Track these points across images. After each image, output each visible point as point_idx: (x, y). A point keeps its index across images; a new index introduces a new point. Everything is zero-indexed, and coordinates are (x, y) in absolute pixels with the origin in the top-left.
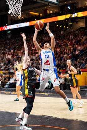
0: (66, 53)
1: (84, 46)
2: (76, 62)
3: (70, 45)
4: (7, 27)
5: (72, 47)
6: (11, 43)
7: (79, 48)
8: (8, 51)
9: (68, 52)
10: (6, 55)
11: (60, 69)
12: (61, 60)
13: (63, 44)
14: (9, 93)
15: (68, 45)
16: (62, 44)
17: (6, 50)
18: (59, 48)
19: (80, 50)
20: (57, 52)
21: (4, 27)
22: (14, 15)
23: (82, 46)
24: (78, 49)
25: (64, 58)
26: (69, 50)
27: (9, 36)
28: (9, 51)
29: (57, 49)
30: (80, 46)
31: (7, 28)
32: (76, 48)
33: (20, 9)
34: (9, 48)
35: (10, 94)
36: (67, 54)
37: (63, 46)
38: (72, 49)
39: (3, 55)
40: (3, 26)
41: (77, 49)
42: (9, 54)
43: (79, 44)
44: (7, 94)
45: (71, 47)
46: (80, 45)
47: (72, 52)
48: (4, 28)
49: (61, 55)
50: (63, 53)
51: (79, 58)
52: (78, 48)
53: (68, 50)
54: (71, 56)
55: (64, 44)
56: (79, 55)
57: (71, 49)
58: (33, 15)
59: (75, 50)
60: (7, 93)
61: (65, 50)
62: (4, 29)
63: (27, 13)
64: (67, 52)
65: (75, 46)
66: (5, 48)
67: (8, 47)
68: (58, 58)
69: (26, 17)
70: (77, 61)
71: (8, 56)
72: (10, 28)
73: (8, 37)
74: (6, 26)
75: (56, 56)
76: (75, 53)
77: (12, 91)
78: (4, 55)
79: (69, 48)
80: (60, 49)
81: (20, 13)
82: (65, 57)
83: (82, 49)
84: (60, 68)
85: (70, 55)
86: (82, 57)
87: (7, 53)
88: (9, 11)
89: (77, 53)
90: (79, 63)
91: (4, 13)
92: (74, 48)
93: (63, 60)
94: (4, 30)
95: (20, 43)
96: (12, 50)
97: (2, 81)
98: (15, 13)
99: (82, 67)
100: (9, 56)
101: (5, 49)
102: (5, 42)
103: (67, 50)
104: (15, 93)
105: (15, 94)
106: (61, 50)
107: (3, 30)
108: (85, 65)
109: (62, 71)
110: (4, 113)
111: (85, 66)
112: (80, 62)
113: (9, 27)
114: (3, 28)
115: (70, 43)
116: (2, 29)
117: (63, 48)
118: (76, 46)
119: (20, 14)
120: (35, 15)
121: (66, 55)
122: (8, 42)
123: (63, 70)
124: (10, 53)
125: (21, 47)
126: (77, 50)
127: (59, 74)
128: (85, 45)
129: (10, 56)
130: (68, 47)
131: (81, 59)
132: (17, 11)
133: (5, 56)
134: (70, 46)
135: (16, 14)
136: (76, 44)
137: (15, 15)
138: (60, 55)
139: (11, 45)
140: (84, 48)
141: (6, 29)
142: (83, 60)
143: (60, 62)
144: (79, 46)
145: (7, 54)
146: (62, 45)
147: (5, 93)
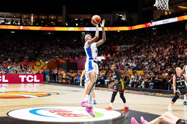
4: (153, 23)
8: (153, 49)
14: (153, 94)
21: (149, 23)
22: (160, 7)
27: (155, 34)
31: (152, 24)
33: (167, 2)
35: (154, 95)
40: (148, 23)
44: (150, 95)
48: (149, 24)
58: (182, 9)
60: (150, 94)
62: (149, 26)
63: (175, 7)
69: (174, 11)
72: (156, 25)
73: (153, 34)
74: (151, 22)
77: (156, 92)
78: (149, 53)
81: (168, 5)
88: (155, 3)
94: (149, 27)
96: (157, 48)
98: (162, 6)
105: (160, 95)
107: (148, 26)
110: (146, 115)
113: (154, 24)
114: (148, 24)
116: (146, 25)
119: (168, 7)
120: (185, 9)
122: (152, 39)
132: (164, 4)
137: (162, 8)
141: (151, 25)
147: (149, 94)
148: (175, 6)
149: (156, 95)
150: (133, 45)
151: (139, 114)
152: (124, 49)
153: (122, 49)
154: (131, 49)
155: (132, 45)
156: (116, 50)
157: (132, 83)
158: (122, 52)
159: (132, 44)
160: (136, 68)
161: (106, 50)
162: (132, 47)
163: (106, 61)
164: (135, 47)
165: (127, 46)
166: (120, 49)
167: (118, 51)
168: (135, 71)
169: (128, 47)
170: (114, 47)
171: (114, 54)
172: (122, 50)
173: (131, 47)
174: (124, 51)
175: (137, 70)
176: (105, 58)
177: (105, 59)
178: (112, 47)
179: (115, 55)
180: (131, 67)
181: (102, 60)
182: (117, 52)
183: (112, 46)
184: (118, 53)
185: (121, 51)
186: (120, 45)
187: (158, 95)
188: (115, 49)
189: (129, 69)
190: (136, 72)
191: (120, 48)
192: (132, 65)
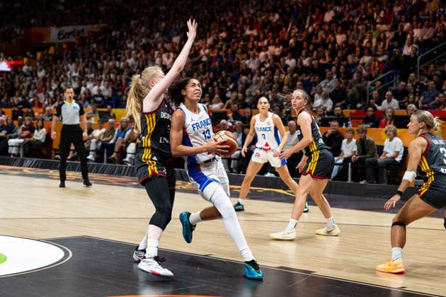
0: (366, 52)
1: (434, 27)
2: (402, 83)
3: (381, 23)
5: (390, 30)
6: (173, 11)
7: (417, 32)
8: (161, 39)
9: (376, 47)
10: (156, 53)
11: (344, 107)
12: (349, 76)
13: (357, 20)
15: (375, 23)
16: (354, 18)
17: (157, 35)
18: (341, 33)
19: (418, 42)
20: (334, 46)
23: (428, 27)
24: (412, 38)
25: (359, 67)
26: (379, 40)
28: (166, 39)
29: (334, 36)
30: (421, 27)
32: (405, 34)
34: (165, 28)
36: (370, 54)
37: (358, 25)
38: (390, 35)
39: (145, 53)
41: (408, 36)
42: (166, 51)
43: (415, 17)
45: (385, 31)
46: (420, 24)
47: (391, 48)
49: (350, 57)
50: (358, 49)
51: (414, 71)
52: (413, 33)
53: (374, 41)
54: (384, 62)
55: (361, 19)
56: (416, 57)
57: (385, 38)
59: (400, 39)
61: (366, 41)
64: (373, 49)
65: (403, 27)
66: (153, 29)
67: (163, 24)
68: (338, 68)
70: (406, 81)
71: (160, 56)
75: (331, 62)
76: (401, 52)
78: (150, 51)
79: (380, 33)
80: (348, 37)
82: (363, 64)
83: (425, 37)
84: (344, 102)
85: (380, 59)
86: (427, 68)
87: (159, 46)
89: (407, 51)
90: (414, 87)
92: (396, 35)
93: (355, 75)
95: (206, 11)
96: (177, 35)
97: (138, 141)
99: (423, 103)
100: (164, 56)
101: (152, 33)
102: (151, 9)
103: (370, 42)
104: (184, 185)
105: (184, 187)
106: (351, 41)
108: (437, 95)
109: (351, 114)
111: (437, 99)
112: (418, 83)
115: (382, 14)
117: (358, 31)
118: (407, 26)
121: (366, 59)
122: (163, 8)
123: (354, 111)
124: (168, 46)
125: (206, 27)
126: (407, 42)
127: (341, 125)
128: (437, 25)
129: (168, 57)
130: (375, 29)
131: (421, 72)
133: (153, 57)
134: (384, 27)
136: (407, 21)
138: (345, 58)
139: (175, 19)
140: (435, 36)
142: (430, 78)
143: (346, 84)
144: (417, 28)
145: (158, 50)
146: (353, 23)
150: (102, 25)
151: (120, 251)
152: (71, 36)
153: (64, 37)
154: (94, 35)
155: (96, 26)
156: (45, 42)
157: (96, 151)
158: (64, 46)
159: (97, 22)
160: (109, 99)
161: (14, 40)
162: (97, 30)
163: (13, 77)
164: (106, 31)
165: (79, 28)
166: (59, 39)
167: (53, 44)
168: (105, 110)
169: (83, 30)
170: (40, 30)
171: (39, 55)
172: (64, 40)
173: (92, 32)
174: (70, 45)
175: (112, 107)
176: (10, 66)
177: (9, 70)
178: (32, 30)
179: (42, 58)
180: (96, 96)
182: (48, 48)
183: (32, 26)
184: (52, 50)
185: (60, 45)
186: (59, 25)
188: (42, 37)
189: (87, 103)
190: (108, 113)
191: (59, 35)
192: (99, 91)
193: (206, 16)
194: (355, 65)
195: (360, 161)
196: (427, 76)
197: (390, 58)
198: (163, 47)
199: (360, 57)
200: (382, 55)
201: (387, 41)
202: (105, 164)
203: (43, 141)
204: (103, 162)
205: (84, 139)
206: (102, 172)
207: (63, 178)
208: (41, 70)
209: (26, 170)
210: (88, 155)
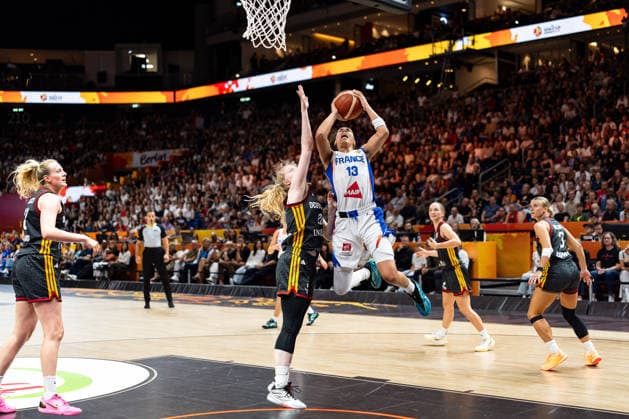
0: (433, 171)
1: (493, 146)
2: (466, 200)
3: (445, 144)
4: (240, 81)
5: (454, 151)
6: (251, 136)
7: (478, 152)
8: (241, 162)
9: (442, 166)
10: (237, 175)
11: (413, 223)
12: (418, 194)
13: (423, 141)
14: (246, 302)
15: (440, 144)
16: (421, 139)
17: (237, 158)
18: (409, 154)
19: (479, 161)
20: (403, 166)
21: (230, 82)
22: (262, 42)
23: (488, 147)
24: (474, 157)
25: (426, 185)
26: (444, 160)
27: (246, 114)
28: (245, 161)
29: (403, 156)
30: (482, 147)
31: (237, 86)
32: (467, 153)
33: (281, 24)
34: (244, 151)
35: (249, 305)
36: (436, 172)
37: (424, 146)
38: (454, 155)
39: (226, 176)
40: (226, 81)
41: (471, 156)
42: (245, 173)
43: (476, 138)
44: (237, 306)
45: (449, 152)
46: (481, 143)
47: (455, 167)
48: (230, 86)
49: (418, 177)
50: (425, 169)
51: (476, 188)
52: (474, 153)
53: (440, 160)
54: (449, 180)
55: (427, 140)
56: (477, 175)
57: (449, 158)
58: (324, 42)
59: (463, 158)
60: (237, 302)
61: (432, 161)
62: (230, 91)
63: (303, 37)
64: (439, 168)
65: (465, 147)
66: (232, 152)
67: (243, 148)
68: (407, 186)
69: (301, 48)
70: (469, 198)
71: (240, 178)
72: (250, 88)
73: (241, 116)
74: (235, 80)
75: (401, 181)
76: (464, 170)
77: (256, 296)
78: (230, 174)
79: (444, 153)
80: (415, 157)
81: (284, 36)
82: (431, 182)
83: (485, 157)
84: (413, 218)
85: (446, 177)
86: (488, 184)
87: (239, 168)
88: (245, 30)
89: (470, 169)
90: (477, 203)
91: (228, 36)
92: (459, 155)
93: (423, 193)
94: (228, 94)
95: (283, 136)
96: (256, 157)
97: (221, 261)
98: (267, 37)
99: (485, 218)
100: (244, 178)
101: (232, 156)
102: (231, 134)
103: (436, 161)
104: (265, 301)
105: (265, 304)
106: (419, 160)
107: (225, 92)
108: (497, 210)
109: (421, 229)
110: (228, 369)
111: (498, 213)
112: (480, 199)
113: (243, 84)
114: (226, 86)
115: (446, 135)
116: (222, 89)
117: (424, 151)
118: (469, 146)
119: (284, 40)
120: (333, 43)
121: (433, 177)
122: (242, 132)
123: (422, 226)
124: (247, 169)
125: (284, 150)
126: (469, 161)
127: (411, 240)
128: (496, 144)
129: (248, 179)
130: (440, 150)
131: (483, 189)
132: (273, 32)
133: (233, 179)
134: (448, 147)
135: (269, 40)
136: (469, 141)
137: (266, 42)
138: (413, 178)
139: (253, 143)
140: (494, 155)
141: (235, 89)
142: (491, 194)
143: (415, 200)
144: (478, 147)
145: (237, 172)
146: (420, 144)
147: (233, 303)
148: (303, 32)
149: (255, 304)
150: (183, 150)
151: (204, 368)
152: (153, 160)
153: (147, 162)
154: (175, 160)
155: (177, 151)
157: (180, 271)
158: (147, 171)
159: (178, 147)
160: (192, 221)
161: (97, 166)
162: (180, 155)
163: (97, 202)
164: (186, 155)
165: (161, 153)
166: (142, 163)
167: (136, 169)
168: (188, 231)
169: (165, 155)
170: (123, 155)
171: (122, 179)
172: (147, 165)
173: (175, 157)
174: (153, 170)
175: (195, 229)
176: (94, 191)
177: (92, 194)
178: (115, 155)
179: (125, 182)
180: (179, 218)
181: (84, 198)
182: (131, 173)
183: (115, 151)
184: (134, 175)
185: (143, 169)
186: (141, 151)
187: (260, 304)
188: (124, 162)
189: (170, 225)
190: (191, 234)
191: (142, 159)
192: (181, 213)
193: (282, 140)
194: (423, 183)
195: (430, 273)
196: (489, 193)
197: (454, 176)
198: (242, 169)
199: (427, 175)
200: (448, 173)
201: (452, 161)
202: (189, 283)
203: (128, 263)
204: (186, 281)
205: (166, 261)
206: (186, 292)
207: (147, 299)
208: (124, 194)
209: (111, 293)
210: (172, 275)
